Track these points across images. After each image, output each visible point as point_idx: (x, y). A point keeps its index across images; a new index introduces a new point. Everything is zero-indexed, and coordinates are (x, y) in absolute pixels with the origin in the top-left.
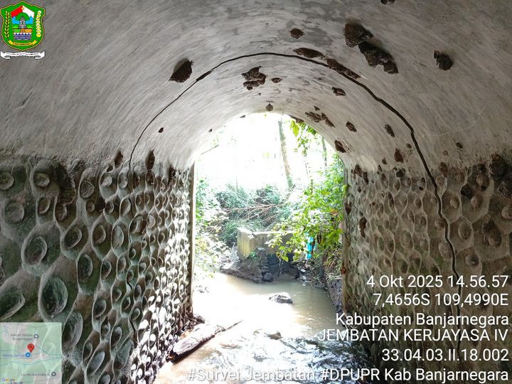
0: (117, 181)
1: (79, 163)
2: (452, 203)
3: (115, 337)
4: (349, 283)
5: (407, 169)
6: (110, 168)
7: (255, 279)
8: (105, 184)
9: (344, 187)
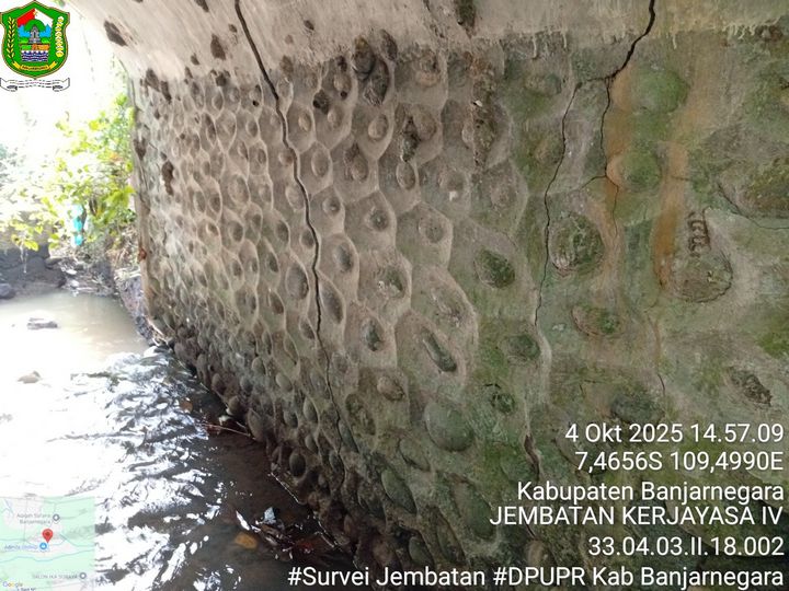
2: (301, 122)
4: (153, 273)
5: (232, 72)
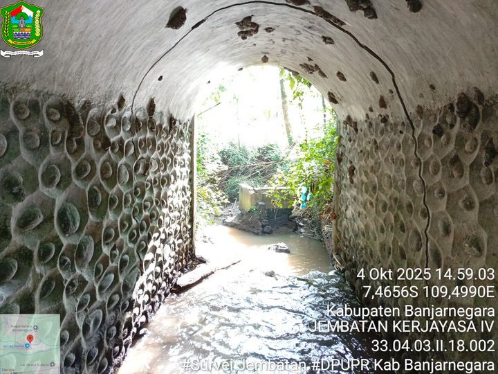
0: (120, 123)
1: (85, 102)
2: (426, 142)
3: (123, 263)
4: (339, 227)
5: (390, 115)
6: (114, 111)
7: (256, 231)
8: (109, 125)
9: (336, 138)
